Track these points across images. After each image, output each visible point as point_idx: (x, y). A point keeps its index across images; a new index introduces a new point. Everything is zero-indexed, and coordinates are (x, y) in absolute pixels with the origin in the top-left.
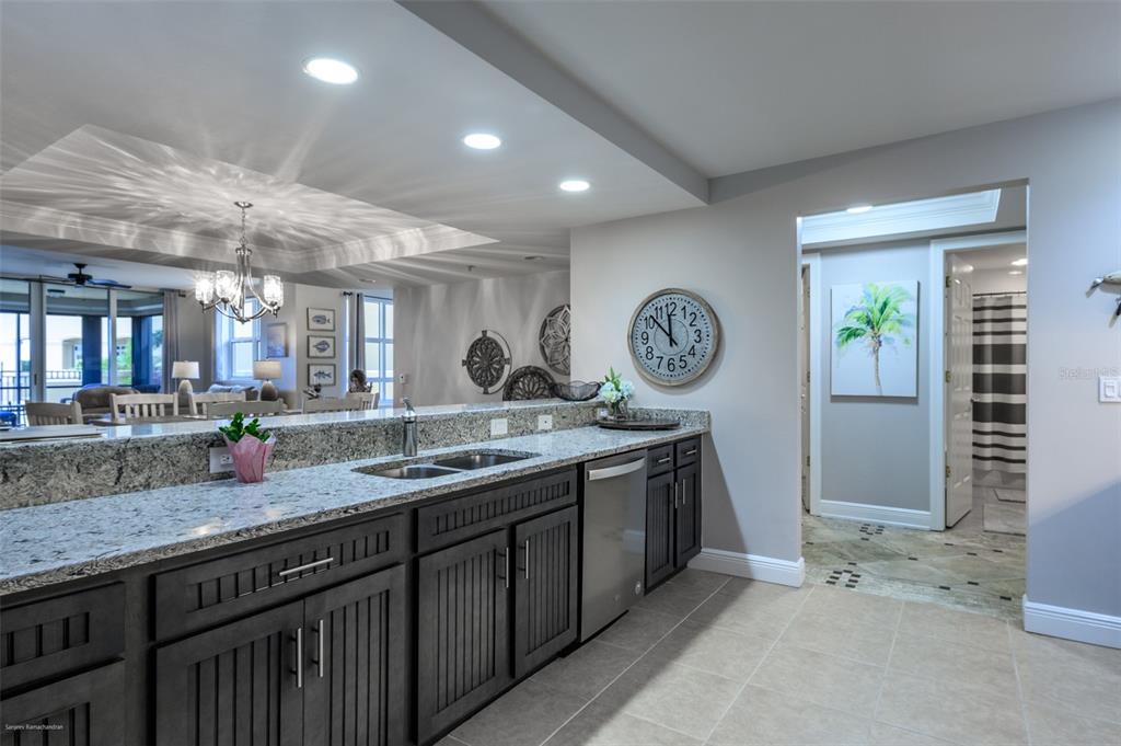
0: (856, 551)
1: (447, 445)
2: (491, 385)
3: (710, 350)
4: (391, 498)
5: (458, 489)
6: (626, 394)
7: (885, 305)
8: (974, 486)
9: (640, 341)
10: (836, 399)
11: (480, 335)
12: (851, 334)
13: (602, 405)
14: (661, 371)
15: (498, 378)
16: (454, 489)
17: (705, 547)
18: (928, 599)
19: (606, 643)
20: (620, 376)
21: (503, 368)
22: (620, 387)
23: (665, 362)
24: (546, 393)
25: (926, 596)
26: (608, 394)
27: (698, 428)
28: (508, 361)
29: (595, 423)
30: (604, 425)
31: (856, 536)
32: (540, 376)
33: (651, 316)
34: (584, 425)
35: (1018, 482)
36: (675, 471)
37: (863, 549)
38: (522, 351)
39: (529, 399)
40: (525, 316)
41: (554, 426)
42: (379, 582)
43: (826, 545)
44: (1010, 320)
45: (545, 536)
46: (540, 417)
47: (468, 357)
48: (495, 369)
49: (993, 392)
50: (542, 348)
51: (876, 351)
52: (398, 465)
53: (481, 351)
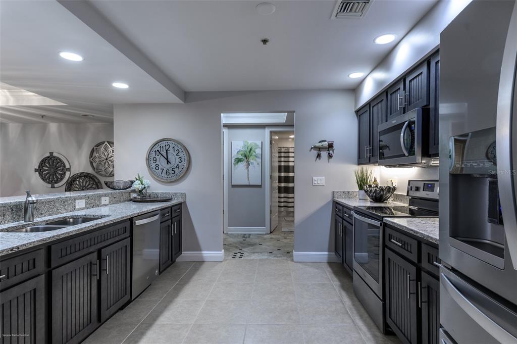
0: (241, 245)
1: (50, 215)
2: (56, 182)
3: (185, 166)
4: (37, 241)
5: (73, 234)
6: (146, 186)
7: (251, 150)
8: (279, 217)
9: (152, 161)
10: (234, 186)
11: (48, 155)
12: (239, 160)
13: (134, 191)
14: (162, 175)
15: (62, 179)
16: (71, 234)
17: (184, 251)
18: (266, 257)
19: (143, 299)
20: (143, 177)
21: (65, 173)
22: (143, 183)
23: (164, 171)
24: (94, 186)
25: (265, 256)
26: (137, 186)
27: (181, 200)
28: (69, 170)
29: (131, 200)
30: (135, 201)
31: (241, 239)
32: (90, 177)
33: (158, 151)
34: (125, 201)
35: (291, 214)
36: (172, 219)
37: (244, 244)
38: (78, 163)
39: (83, 190)
40: (80, 145)
41: (110, 202)
42: (30, 285)
43: (231, 244)
44: (289, 157)
45: (115, 253)
46: (102, 198)
47: (39, 167)
48: (59, 174)
49: (284, 183)
50: (91, 163)
51: (248, 168)
52: (23, 227)
53: (49, 163)
